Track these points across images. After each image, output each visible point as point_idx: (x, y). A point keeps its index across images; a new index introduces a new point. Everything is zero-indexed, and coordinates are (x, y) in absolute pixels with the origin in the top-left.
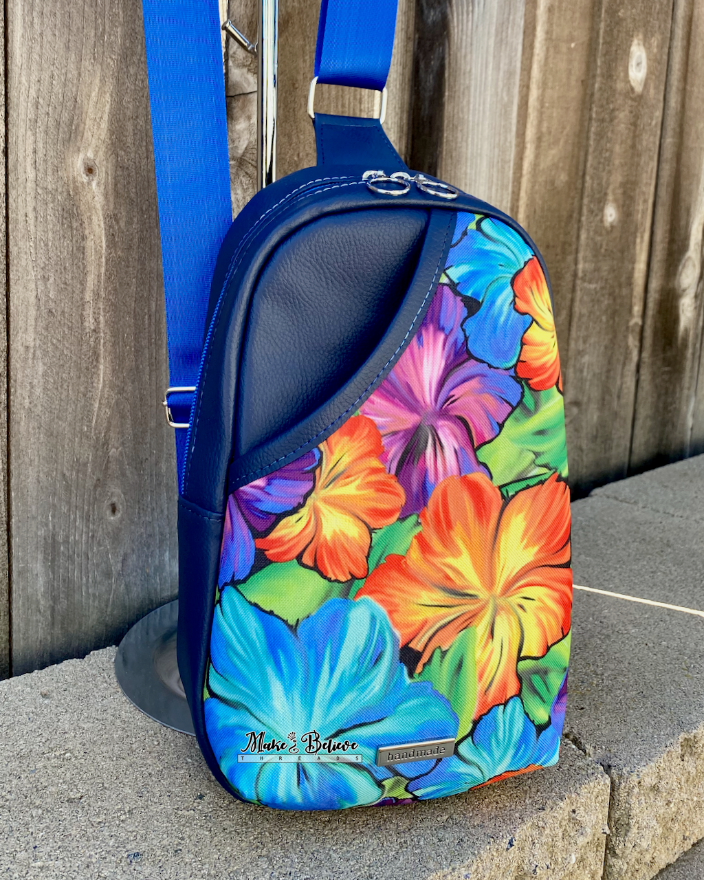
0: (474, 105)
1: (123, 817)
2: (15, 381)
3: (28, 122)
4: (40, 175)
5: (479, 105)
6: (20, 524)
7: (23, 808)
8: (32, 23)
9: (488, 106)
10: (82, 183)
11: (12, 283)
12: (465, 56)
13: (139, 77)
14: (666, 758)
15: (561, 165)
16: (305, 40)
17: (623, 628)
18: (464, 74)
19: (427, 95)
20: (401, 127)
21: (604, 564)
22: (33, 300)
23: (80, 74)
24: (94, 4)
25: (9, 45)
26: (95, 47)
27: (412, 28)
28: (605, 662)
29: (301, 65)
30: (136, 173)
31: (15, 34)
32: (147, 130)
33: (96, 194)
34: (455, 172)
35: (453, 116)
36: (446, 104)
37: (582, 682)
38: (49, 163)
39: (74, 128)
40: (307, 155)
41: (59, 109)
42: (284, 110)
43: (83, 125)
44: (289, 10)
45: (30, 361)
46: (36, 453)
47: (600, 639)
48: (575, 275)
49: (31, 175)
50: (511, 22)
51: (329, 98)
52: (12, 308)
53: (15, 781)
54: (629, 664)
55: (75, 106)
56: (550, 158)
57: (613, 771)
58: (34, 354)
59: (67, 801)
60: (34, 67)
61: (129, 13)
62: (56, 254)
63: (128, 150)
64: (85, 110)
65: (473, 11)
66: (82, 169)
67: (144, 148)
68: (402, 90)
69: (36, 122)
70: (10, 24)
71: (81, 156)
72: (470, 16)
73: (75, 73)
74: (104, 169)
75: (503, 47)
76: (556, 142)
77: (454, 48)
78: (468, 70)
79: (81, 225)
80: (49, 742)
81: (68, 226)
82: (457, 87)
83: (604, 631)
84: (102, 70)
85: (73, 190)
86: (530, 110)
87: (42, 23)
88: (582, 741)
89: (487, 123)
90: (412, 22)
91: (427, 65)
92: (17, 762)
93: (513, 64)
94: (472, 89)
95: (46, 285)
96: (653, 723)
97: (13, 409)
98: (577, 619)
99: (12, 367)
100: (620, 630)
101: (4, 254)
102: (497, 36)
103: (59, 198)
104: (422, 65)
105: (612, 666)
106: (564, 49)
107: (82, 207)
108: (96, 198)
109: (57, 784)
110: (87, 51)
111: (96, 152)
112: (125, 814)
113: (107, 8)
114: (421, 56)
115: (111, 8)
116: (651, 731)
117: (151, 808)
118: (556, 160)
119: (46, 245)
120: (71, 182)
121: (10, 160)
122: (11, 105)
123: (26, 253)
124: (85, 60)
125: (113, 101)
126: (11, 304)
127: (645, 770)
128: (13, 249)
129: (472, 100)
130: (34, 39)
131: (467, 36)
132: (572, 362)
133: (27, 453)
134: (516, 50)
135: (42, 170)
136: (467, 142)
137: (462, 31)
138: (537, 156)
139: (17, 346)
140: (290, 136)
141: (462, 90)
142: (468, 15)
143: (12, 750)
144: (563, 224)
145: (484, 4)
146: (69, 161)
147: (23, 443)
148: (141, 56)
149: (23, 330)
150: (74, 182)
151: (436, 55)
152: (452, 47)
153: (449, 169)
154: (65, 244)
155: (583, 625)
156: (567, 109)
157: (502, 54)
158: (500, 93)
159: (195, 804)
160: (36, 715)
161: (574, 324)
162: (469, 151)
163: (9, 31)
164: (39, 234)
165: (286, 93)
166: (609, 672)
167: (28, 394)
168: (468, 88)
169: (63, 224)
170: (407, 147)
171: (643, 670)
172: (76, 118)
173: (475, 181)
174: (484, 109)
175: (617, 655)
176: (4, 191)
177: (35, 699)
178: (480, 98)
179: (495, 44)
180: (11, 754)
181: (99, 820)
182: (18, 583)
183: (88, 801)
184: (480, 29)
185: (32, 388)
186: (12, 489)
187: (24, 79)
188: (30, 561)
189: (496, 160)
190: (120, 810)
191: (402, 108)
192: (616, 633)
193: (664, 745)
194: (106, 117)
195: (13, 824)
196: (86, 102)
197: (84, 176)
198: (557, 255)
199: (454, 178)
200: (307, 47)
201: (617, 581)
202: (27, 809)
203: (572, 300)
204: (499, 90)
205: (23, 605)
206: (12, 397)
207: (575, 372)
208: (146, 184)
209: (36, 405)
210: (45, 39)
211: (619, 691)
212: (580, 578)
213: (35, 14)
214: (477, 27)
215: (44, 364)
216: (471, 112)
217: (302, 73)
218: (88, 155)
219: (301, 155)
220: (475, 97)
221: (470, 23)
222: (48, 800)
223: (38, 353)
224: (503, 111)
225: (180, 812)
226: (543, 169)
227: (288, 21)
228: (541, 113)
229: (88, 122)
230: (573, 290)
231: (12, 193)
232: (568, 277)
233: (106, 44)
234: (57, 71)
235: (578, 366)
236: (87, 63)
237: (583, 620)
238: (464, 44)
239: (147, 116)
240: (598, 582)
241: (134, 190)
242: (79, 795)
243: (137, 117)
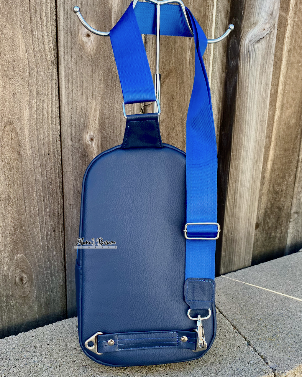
0: (250, 100)
1: (99, 374)
2: (66, 216)
3: (68, 124)
4: (74, 143)
5: (252, 99)
6: (69, 266)
7: (67, 368)
8: (68, 87)
9: (256, 99)
10: (89, 144)
11: (64, 182)
12: (246, 80)
13: (110, 102)
14: (298, 368)
15: (293, 116)
16: (177, 79)
17: (296, 313)
18: (245, 87)
19: (230, 96)
20: (219, 108)
21: (296, 284)
22: (72, 188)
23: (87, 104)
24: (92, 77)
25: (60, 96)
26: (93, 93)
27: (224, 67)
28: (284, 328)
29: (176, 89)
30: (109, 139)
31: (62, 92)
32: (113, 122)
33: (94, 148)
34: (240, 128)
35: (240, 105)
36: (237, 100)
37: (273, 335)
38: (77, 139)
39: (85, 124)
40: (178, 124)
41: (80, 118)
42: (168, 108)
43: (89, 123)
44: (171, 68)
45: (71, 209)
46: (74, 241)
47: (285, 317)
48: (298, 161)
49: (70, 143)
50: (267, 63)
51: (187, 101)
52: (64, 191)
53: (65, 358)
54: (294, 329)
55: (86, 116)
56: (288, 113)
57: (276, 371)
58: (73, 207)
59: (82, 366)
60: (70, 103)
61: (106, 78)
62: (80, 171)
63: (106, 130)
64: (90, 117)
65: (249, 61)
66: (89, 139)
67: (112, 129)
68: (220, 93)
69: (71, 124)
70: (60, 88)
71: (89, 134)
72: (249, 63)
73: (85, 104)
74: (97, 138)
75: (264, 73)
76: (290, 107)
77: (240, 78)
78: (247, 86)
79: (89, 159)
80: (77, 344)
81: (84, 160)
82: (242, 94)
83: (288, 314)
84: (96, 101)
85: (86, 147)
86: (279, 95)
87: (72, 87)
88: (267, 359)
89: (255, 106)
90: (224, 65)
91: (230, 83)
92: (67, 351)
93: (268, 80)
94: (249, 93)
95: (76, 182)
96: (297, 354)
97: (65, 226)
98: (278, 308)
99: (65, 212)
100: (294, 314)
101: (61, 172)
102: (261, 70)
103: (81, 150)
104: (228, 84)
105: (287, 329)
106: (296, 67)
107: (89, 153)
108: (94, 149)
109: (79, 360)
110: (90, 95)
111: (94, 132)
112: (100, 373)
113: (97, 78)
114: (228, 79)
115: (98, 77)
116: (295, 357)
117: (109, 371)
118: (290, 114)
119: (76, 168)
120: (85, 145)
121: (62, 139)
122: (62, 119)
123: (69, 171)
124: (89, 98)
125: (100, 113)
126: (64, 190)
127: (289, 372)
128: (64, 170)
129: (248, 98)
130: (70, 93)
131: (247, 71)
132: (295, 196)
133: (71, 241)
134: (270, 74)
135: (74, 141)
136: (246, 115)
137: (245, 70)
138: (281, 114)
139: (67, 204)
140: (171, 118)
141: (244, 94)
142: (247, 63)
143: (65, 346)
144: (293, 140)
145: (255, 57)
146: (84, 137)
147: (69, 238)
148: (111, 94)
149: (68, 199)
150: (86, 144)
151: (233, 80)
152: (240, 77)
153: (238, 127)
154: (83, 167)
155: (280, 311)
156: (296, 92)
157: (263, 77)
158: (261, 94)
159: (124, 371)
160: (74, 334)
161: (297, 181)
162: (247, 119)
163: (60, 91)
164: (73, 164)
165: (169, 101)
166: (285, 332)
167: (71, 221)
168: (247, 93)
169: (82, 160)
170: (221, 116)
171: (299, 332)
172: (86, 121)
173: (250, 130)
174: (254, 101)
175: (290, 325)
176: (60, 150)
177: (74, 328)
178: (252, 96)
179: (260, 73)
180: (65, 348)
181: (91, 374)
182: (69, 285)
183: (88, 367)
184: (253, 67)
185: (72, 218)
186: (66, 254)
187: (66, 109)
188: (73, 278)
189: (259, 121)
190: (98, 371)
191: (219, 101)
192: (292, 315)
193: (298, 363)
194: (97, 119)
195: (64, 373)
196: (90, 114)
197: (90, 142)
198: (289, 153)
199: (240, 130)
200: (178, 82)
201: (299, 292)
202: (69, 368)
203: (296, 171)
204: (261, 92)
205: (71, 293)
206: (65, 222)
207: (297, 200)
208: (113, 142)
209: (74, 225)
210: (74, 93)
211: (287, 340)
212: (284, 290)
213: (69, 83)
214: (251, 67)
215: (77, 210)
216: (248, 103)
217: (176, 92)
218: (91, 134)
219: (175, 125)
220: (250, 96)
221: (248, 66)
222: (76, 365)
223: (74, 206)
224: (263, 100)
225: (118, 374)
226: (284, 119)
227: (170, 72)
228: (284, 95)
229: (91, 122)
230: (297, 167)
231: (63, 151)
232: (295, 162)
233: (97, 91)
234: (78, 104)
235: (298, 198)
236: (90, 100)
237: (280, 309)
238: (245, 75)
239: (113, 117)
240: (291, 292)
241: (108, 145)
242: (86, 365)
243: (109, 118)
